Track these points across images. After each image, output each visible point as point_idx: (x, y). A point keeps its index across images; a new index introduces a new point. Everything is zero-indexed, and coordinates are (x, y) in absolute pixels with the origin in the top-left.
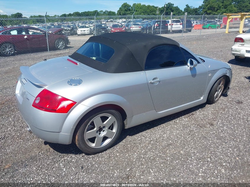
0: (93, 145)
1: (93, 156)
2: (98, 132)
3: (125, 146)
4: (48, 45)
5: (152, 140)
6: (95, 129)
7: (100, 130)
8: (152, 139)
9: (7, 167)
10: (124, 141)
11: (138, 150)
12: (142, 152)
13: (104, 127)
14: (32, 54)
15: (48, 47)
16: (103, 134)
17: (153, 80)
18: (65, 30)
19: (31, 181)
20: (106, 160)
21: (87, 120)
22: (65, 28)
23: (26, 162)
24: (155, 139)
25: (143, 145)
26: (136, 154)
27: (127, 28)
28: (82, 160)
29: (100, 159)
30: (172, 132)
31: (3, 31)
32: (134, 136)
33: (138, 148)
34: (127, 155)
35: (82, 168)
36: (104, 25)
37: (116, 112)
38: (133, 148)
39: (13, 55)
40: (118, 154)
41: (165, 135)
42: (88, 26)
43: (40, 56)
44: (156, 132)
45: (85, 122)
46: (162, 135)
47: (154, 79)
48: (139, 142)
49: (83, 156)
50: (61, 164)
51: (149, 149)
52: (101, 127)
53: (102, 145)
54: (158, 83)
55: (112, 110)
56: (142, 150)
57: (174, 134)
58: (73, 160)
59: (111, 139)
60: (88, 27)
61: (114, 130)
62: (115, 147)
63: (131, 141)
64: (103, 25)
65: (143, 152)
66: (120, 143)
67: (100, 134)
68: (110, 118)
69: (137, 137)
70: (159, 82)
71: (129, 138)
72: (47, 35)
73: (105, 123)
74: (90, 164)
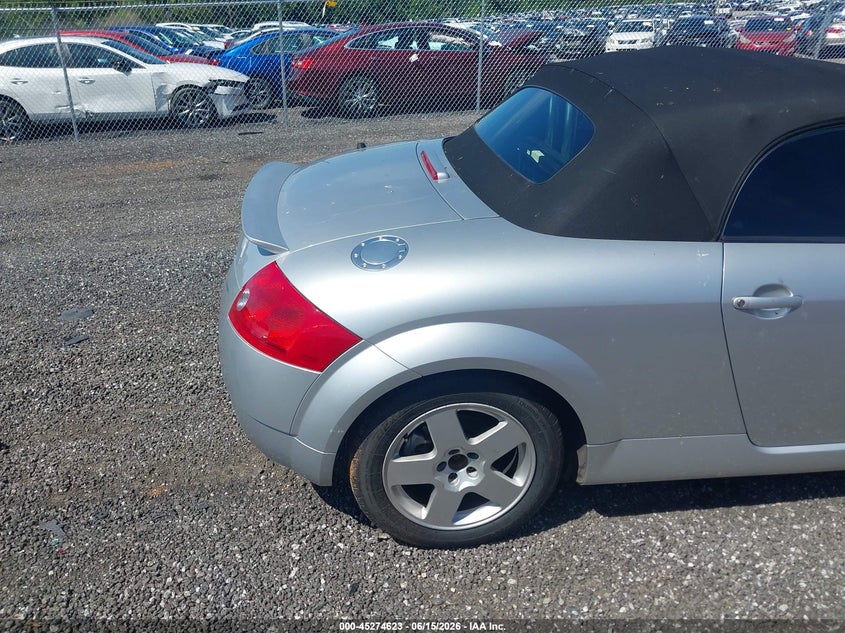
0: (421, 513)
1: (416, 552)
2: (448, 470)
3: (560, 556)
4: (479, 89)
5: (692, 569)
6: (431, 456)
7: (457, 461)
8: (697, 562)
9: (155, 492)
10: (565, 529)
11: (607, 595)
12: (617, 610)
13: (473, 456)
14: (425, 117)
15: (478, 95)
16: (465, 481)
17: (756, 294)
18: (568, 38)
19: (180, 573)
20: (453, 590)
21: (396, 414)
22: (568, 32)
23: (212, 495)
24: (710, 566)
25: (638, 579)
26: (585, 609)
27: (811, 33)
28: (371, 554)
29: (436, 576)
30: (815, 560)
31: (356, 35)
32: (618, 519)
33: (607, 587)
34: (547, 601)
35: (354, 589)
36: (711, 22)
37: (535, 409)
38: (590, 575)
39: (371, 115)
40: (512, 581)
41: (773, 564)
42: (649, 24)
43: (444, 123)
44: (729, 536)
45: (389, 419)
46: (757, 560)
47: (759, 292)
48: (628, 556)
49: (380, 540)
50: (295, 546)
51: (658, 608)
52: (458, 451)
53: (457, 523)
54: (786, 311)
55: (514, 397)
56: (622, 602)
57: (824, 572)
58: (341, 545)
59: (498, 509)
60: (649, 29)
61: (519, 480)
62: (515, 545)
63: (593, 539)
64: (706, 22)
65: (623, 610)
66: (546, 534)
67: (453, 477)
68: (502, 425)
69: (632, 529)
70: (794, 307)
71: (593, 522)
72: (480, 55)
73: (476, 441)
74: (386, 585)
